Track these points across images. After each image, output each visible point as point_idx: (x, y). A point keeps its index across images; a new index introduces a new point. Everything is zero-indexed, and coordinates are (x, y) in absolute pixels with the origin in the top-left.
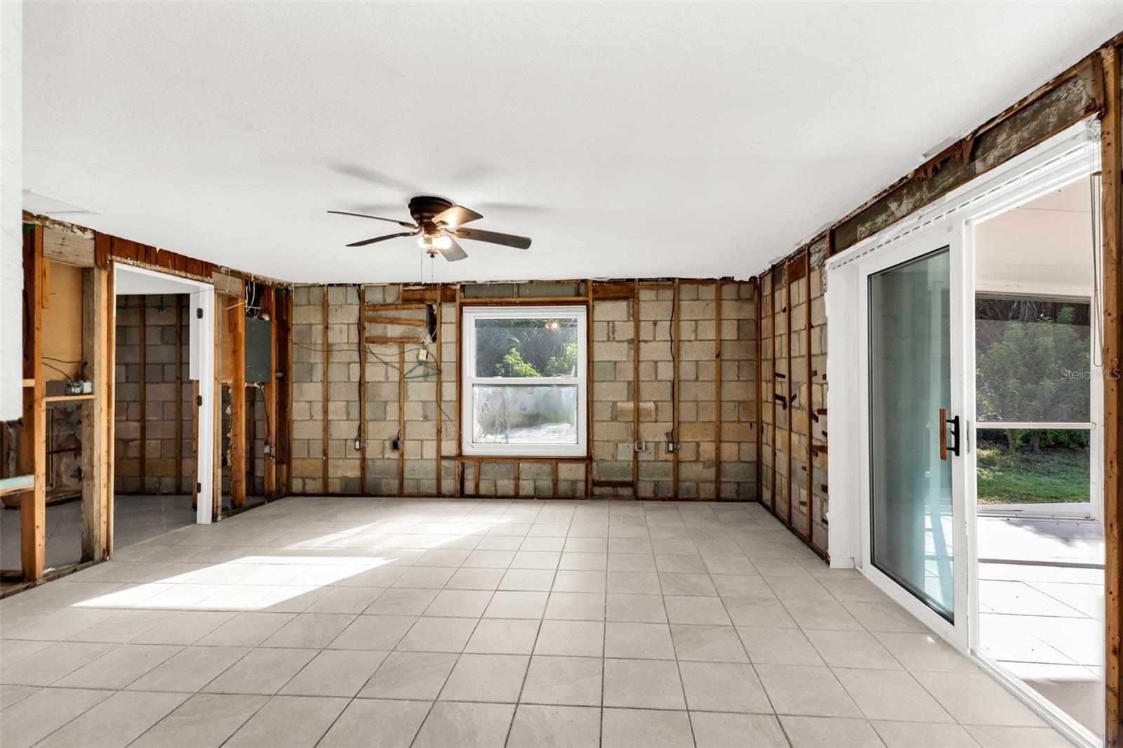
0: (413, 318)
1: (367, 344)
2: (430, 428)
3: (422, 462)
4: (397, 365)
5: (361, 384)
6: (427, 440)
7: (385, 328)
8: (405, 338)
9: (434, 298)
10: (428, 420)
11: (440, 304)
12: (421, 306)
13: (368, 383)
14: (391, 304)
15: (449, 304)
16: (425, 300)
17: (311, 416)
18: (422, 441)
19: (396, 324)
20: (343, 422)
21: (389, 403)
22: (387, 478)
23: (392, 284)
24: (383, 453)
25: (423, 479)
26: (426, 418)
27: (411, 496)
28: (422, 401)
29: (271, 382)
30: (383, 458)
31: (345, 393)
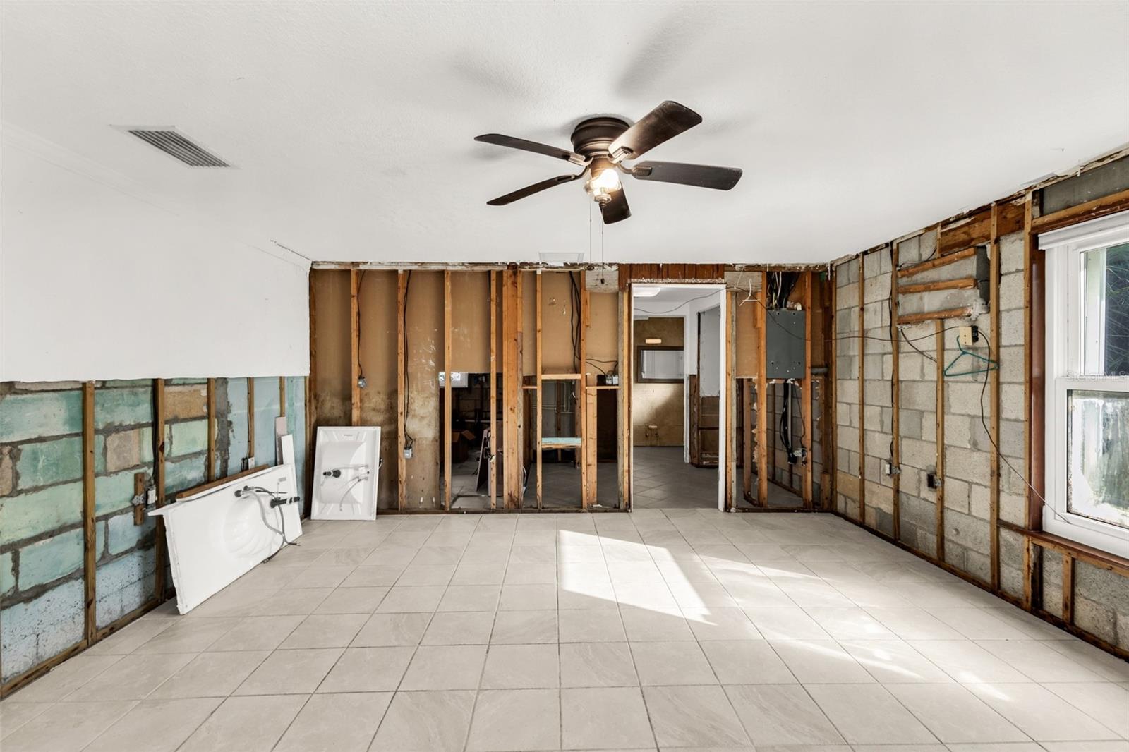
0: (958, 277)
1: (899, 327)
2: (979, 465)
3: (969, 520)
4: (934, 355)
5: (895, 383)
6: (977, 484)
7: (921, 299)
8: (946, 310)
9: (987, 233)
10: (979, 450)
11: (997, 241)
12: (966, 252)
13: (902, 381)
14: (927, 261)
15: (1013, 237)
16: (972, 240)
17: (851, 422)
18: (970, 484)
19: (933, 290)
20: (877, 435)
21: (925, 413)
22: (924, 529)
23: (928, 229)
24: (918, 488)
25: (972, 550)
26: (975, 446)
27: (952, 570)
28: (969, 415)
29: (805, 378)
30: (919, 495)
31: (879, 395)
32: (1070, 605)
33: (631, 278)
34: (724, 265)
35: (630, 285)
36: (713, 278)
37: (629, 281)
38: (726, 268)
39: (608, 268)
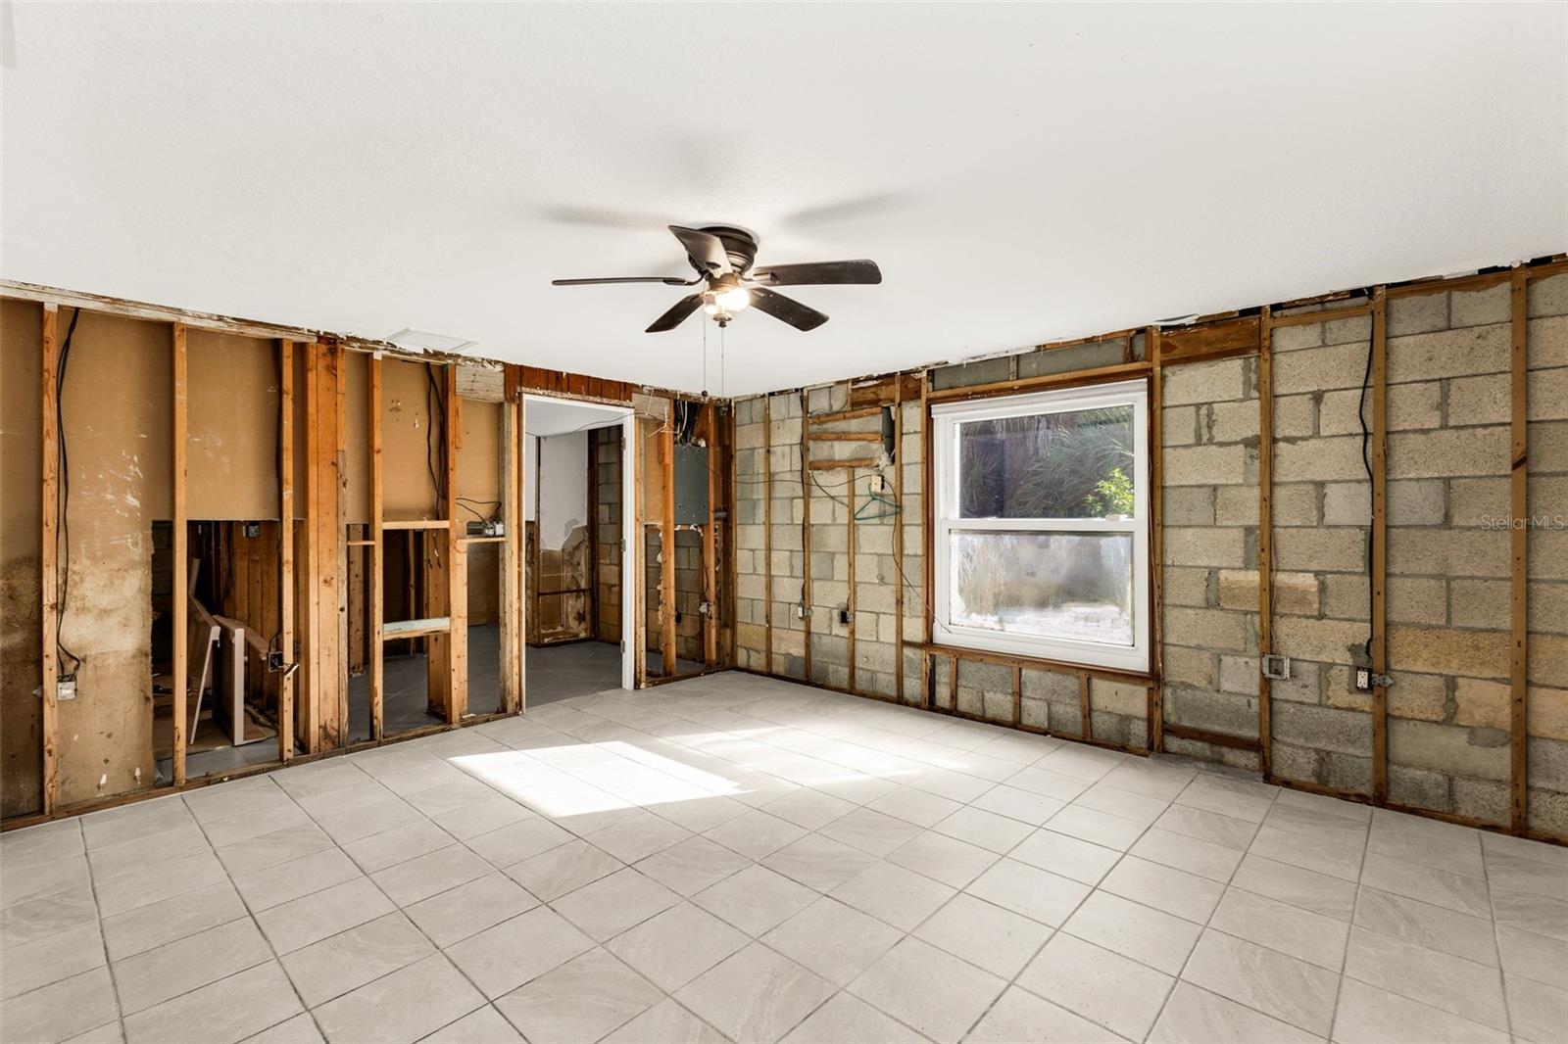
0: (866, 430)
1: (810, 472)
2: (886, 597)
3: (877, 646)
4: (846, 501)
5: (806, 527)
6: (884, 613)
7: (832, 447)
8: (855, 460)
9: (892, 397)
10: (886, 584)
11: (900, 405)
12: (874, 410)
13: (813, 525)
14: (837, 413)
15: (912, 404)
16: (880, 400)
17: (755, 569)
18: (878, 614)
19: (845, 440)
20: (786, 579)
21: (837, 556)
22: (835, 664)
23: (839, 383)
24: (830, 627)
25: (880, 672)
26: (882, 580)
27: (863, 695)
28: (877, 554)
29: (708, 524)
30: (831, 634)
31: (788, 540)
32: (954, 697)
33: (521, 385)
34: (633, 385)
35: (520, 394)
36: (620, 399)
37: (519, 390)
38: (633, 389)
39: (489, 367)
